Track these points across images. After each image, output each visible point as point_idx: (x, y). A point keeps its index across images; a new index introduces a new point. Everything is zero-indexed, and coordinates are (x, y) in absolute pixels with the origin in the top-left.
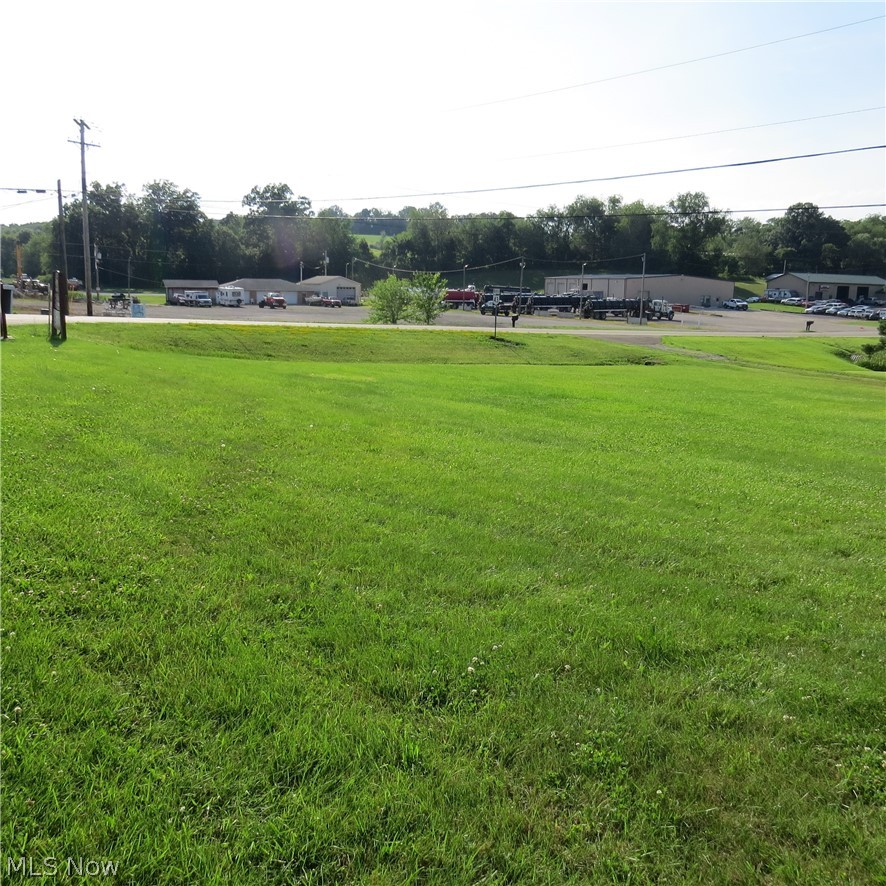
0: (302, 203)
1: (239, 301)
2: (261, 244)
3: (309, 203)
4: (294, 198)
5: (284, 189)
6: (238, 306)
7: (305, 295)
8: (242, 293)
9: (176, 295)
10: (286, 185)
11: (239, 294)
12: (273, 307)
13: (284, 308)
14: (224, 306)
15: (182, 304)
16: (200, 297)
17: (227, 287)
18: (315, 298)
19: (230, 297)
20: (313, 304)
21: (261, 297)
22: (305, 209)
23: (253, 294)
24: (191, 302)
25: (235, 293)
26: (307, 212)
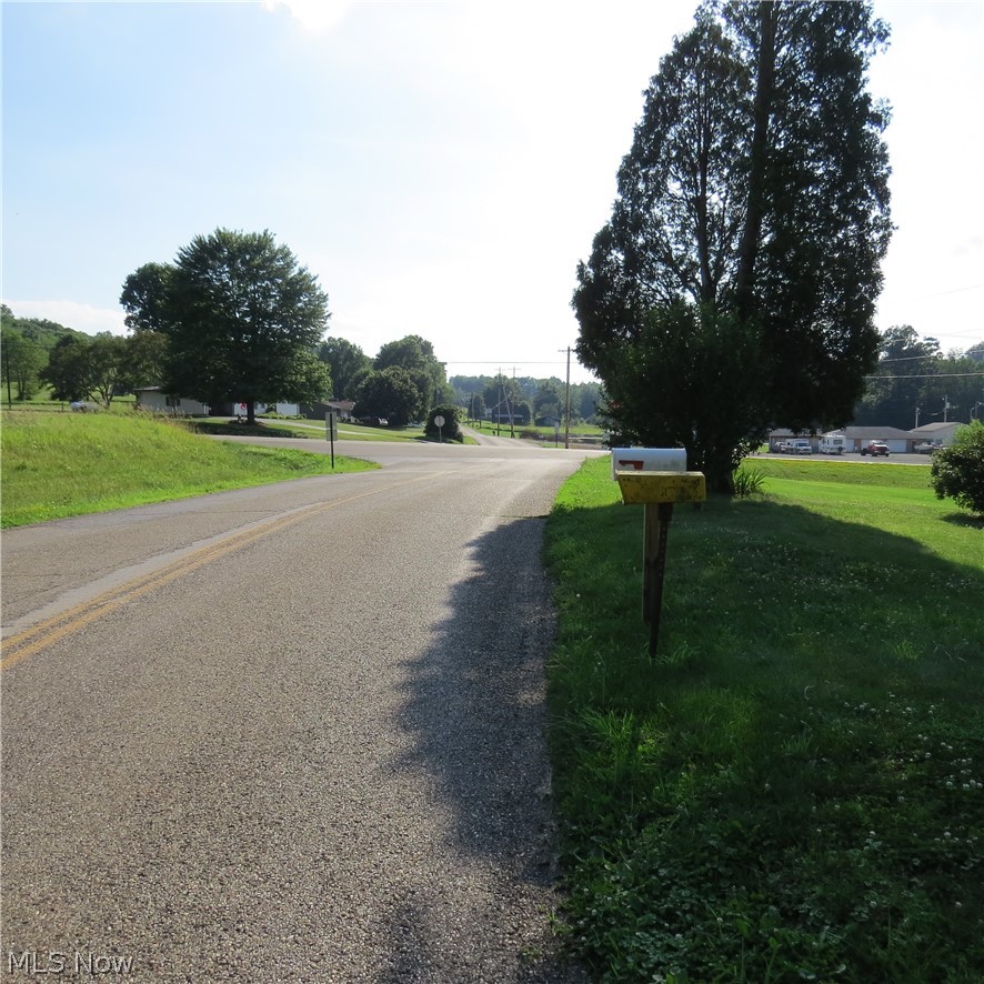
0: (929, 345)
1: (840, 449)
2: (879, 390)
3: (937, 344)
4: (920, 340)
5: (908, 331)
6: (839, 454)
7: (914, 443)
8: (844, 441)
9: (778, 443)
10: (910, 327)
11: (840, 441)
12: (875, 455)
13: (887, 455)
14: (825, 453)
15: (783, 452)
16: (801, 445)
17: (830, 435)
18: (925, 446)
19: (831, 445)
20: (923, 452)
21: (865, 445)
22: (932, 351)
23: (857, 442)
24: (792, 449)
25: (836, 442)
26: (935, 354)
